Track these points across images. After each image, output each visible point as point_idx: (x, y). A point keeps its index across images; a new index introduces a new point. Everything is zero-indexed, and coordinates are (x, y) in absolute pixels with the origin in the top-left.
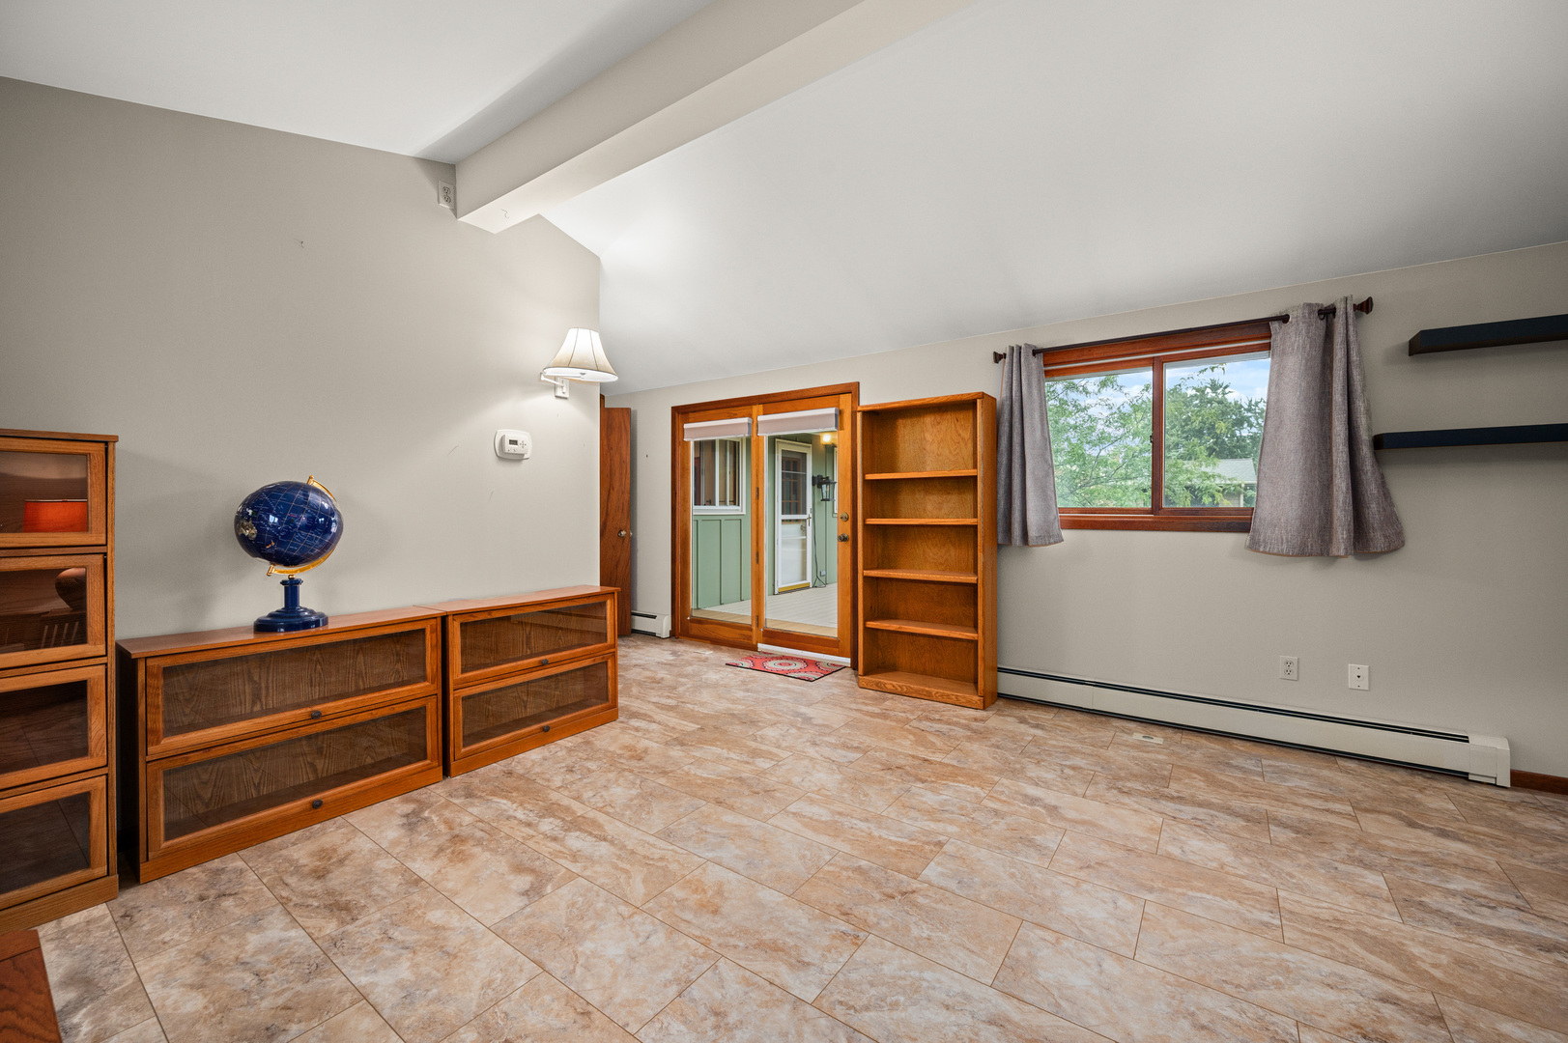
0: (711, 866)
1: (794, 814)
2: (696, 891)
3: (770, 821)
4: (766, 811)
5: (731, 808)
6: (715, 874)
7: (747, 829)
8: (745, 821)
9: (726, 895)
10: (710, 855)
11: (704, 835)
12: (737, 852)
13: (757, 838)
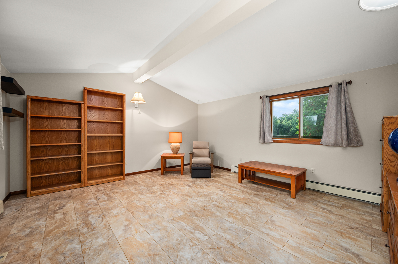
0: (232, 221)
1: (207, 235)
2: (234, 217)
3: (215, 233)
4: (216, 238)
5: (228, 241)
6: (231, 220)
7: (222, 231)
8: (223, 234)
9: (227, 215)
10: (232, 225)
11: (235, 231)
12: (225, 225)
13: (220, 228)
